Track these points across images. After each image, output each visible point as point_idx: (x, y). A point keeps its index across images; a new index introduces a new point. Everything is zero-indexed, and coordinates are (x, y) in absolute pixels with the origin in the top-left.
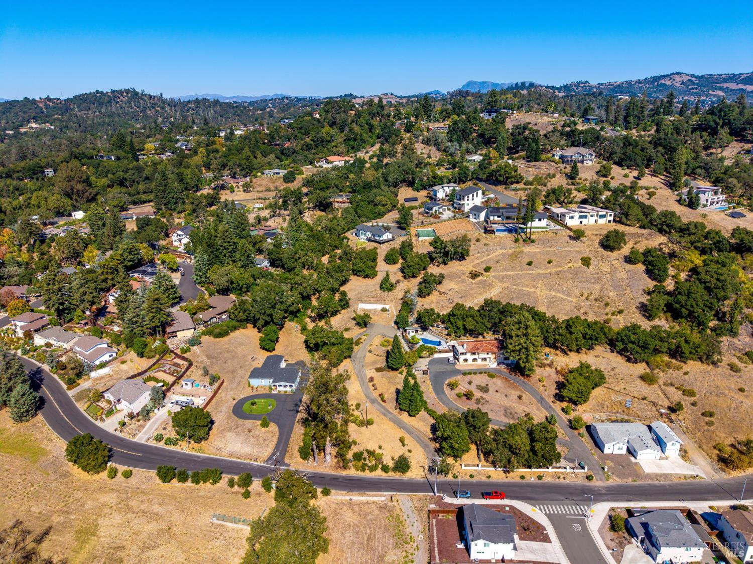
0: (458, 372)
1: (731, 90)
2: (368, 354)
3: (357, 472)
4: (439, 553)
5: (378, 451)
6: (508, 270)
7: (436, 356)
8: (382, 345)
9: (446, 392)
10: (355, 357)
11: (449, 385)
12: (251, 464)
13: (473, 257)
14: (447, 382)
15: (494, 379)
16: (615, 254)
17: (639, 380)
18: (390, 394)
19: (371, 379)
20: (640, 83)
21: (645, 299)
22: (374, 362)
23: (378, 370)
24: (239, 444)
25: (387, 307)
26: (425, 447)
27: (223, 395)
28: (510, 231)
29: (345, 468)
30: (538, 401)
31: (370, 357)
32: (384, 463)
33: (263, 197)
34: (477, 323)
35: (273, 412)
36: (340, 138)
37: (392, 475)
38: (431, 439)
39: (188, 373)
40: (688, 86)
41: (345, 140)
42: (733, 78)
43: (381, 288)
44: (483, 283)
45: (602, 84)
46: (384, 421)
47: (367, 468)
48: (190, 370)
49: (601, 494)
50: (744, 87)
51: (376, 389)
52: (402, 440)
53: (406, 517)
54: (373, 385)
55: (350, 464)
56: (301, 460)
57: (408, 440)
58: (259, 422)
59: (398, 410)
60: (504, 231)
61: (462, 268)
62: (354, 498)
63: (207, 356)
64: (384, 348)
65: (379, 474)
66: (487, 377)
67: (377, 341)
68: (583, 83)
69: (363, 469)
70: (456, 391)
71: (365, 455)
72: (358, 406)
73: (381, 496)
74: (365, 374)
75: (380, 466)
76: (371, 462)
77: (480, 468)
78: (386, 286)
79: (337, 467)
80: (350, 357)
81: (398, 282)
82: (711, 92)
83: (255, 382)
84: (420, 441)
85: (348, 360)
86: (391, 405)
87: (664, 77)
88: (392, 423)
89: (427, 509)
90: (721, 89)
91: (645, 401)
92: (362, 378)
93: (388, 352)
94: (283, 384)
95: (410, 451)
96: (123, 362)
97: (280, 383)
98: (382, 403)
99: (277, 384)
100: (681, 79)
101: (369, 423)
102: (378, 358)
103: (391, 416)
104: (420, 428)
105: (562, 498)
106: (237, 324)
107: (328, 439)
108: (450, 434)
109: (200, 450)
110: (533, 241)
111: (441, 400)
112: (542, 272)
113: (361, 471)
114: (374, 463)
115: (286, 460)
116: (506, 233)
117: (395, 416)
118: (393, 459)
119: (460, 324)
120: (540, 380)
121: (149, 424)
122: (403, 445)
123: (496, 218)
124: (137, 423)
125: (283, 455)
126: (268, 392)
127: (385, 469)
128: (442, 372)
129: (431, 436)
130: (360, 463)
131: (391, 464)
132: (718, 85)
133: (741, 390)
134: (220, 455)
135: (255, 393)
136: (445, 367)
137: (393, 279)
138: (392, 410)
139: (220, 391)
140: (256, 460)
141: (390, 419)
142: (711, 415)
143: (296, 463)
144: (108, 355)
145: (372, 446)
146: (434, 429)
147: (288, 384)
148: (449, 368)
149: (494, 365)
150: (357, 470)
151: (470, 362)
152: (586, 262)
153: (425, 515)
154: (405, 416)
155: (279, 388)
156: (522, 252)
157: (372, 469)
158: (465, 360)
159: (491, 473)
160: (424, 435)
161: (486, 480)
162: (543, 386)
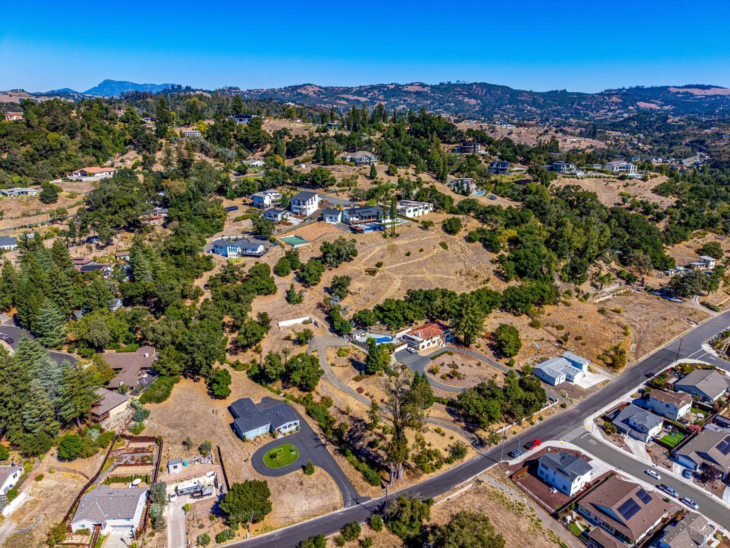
0: (426, 359)
1: (351, 100)
2: (333, 368)
3: (430, 474)
4: (548, 504)
6: (395, 263)
7: (397, 350)
8: (341, 355)
11: (429, 372)
12: (334, 515)
14: (425, 369)
16: (456, 237)
17: (531, 329)
19: (360, 390)
20: (282, 91)
21: (494, 267)
22: (347, 374)
23: (357, 379)
24: (305, 502)
25: (307, 319)
26: (456, 430)
27: (229, 460)
28: (374, 229)
29: (418, 476)
30: (490, 363)
31: (338, 371)
32: (443, 456)
33: (27, 224)
35: (302, 456)
36: (73, 146)
37: (457, 464)
38: (454, 421)
39: (163, 454)
40: (319, 96)
41: (80, 148)
42: (348, 90)
44: (382, 277)
45: (251, 91)
47: (434, 467)
48: (164, 448)
49: (579, 414)
50: (359, 98)
51: (371, 397)
52: (438, 431)
53: (500, 491)
54: (367, 395)
55: (419, 471)
57: (442, 429)
58: (300, 471)
60: (370, 229)
61: (355, 268)
62: (450, 497)
63: (169, 426)
64: (345, 358)
65: (446, 468)
66: (448, 356)
67: (331, 353)
68: (234, 89)
69: (433, 470)
70: (439, 375)
73: (467, 484)
74: (349, 387)
75: (442, 460)
76: (433, 461)
77: (504, 429)
79: (411, 478)
81: (301, 292)
82: (338, 101)
85: (320, 380)
87: (300, 87)
89: (507, 477)
90: (343, 99)
91: (544, 341)
93: (350, 360)
94: (287, 424)
95: (452, 438)
96: (39, 478)
97: (283, 426)
99: (281, 427)
100: (313, 89)
102: (347, 369)
104: (439, 416)
105: (565, 427)
109: (266, 529)
110: (398, 235)
112: (421, 259)
113: (433, 472)
115: (362, 495)
116: (372, 231)
118: (446, 450)
120: (477, 347)
121: (169, 531)
122: (443, 435)
123: (355, 219)
124: (153, 538)
125: (354, 491)
126: (274, 439)
127: (448, 461)
128: (415, 363)
129: (453, 418)
130: (427, 465)
131: (446, 455)
132: (341, 96)
133: (580, 317)
134: (293, 523)
135: (259, 445)
137: (296, 290)
139: (223, 458)
140: (335, 509)
142: (581, 338)
143: (373, 493)
144: (11, 476)
146: (450, 412)
147: (292, 423)
148: (416, 357)
149: (444, 344)
150: (428, 473)
151: (426, 347)
152: (444, 245)
153: (509, 482)
155: (283, 431)
156: (395, 246)
157: (438, 466)
158: (423, 347)
159: (513, 430)
160: (447, 420)
161: (515, 436)
162: (482, 350)
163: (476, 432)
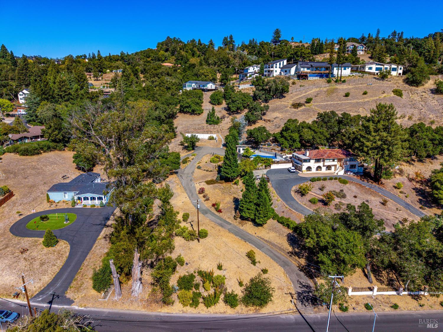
0: (304, 179)
2: (196, 170)
3: (185, 309)
5: (217, 273)
6: (327, 101)
7: (274, 167)
8: (212, 161)
9: (296, 198)
10: (183, 173)
11: (297, 192)
13: (292, 95)
14: (294, 188)
15: (348, 185)
16: (420, 89)
18: (226, 203)
19: (202, 191)
22: (203, 177)
23: (208, 183)
25: (215, 136)
26: (284, 264)
28: (321, 76)
29: (166, 302)
30: (405, 207)
31: (198, 173)
32: (229, 291)
34: (316, 133)
35: (68, 228)
38: (291, 253)
43: (207, 121)
46: (222, 233)
47: (201, 300)
51: (208, 199)
52: (250, 256)
54: (204, 197)
55: (174, 297)
56: (94, 292)
57: (259, 255)
58: (42, 240)
59: (239, 220)
60: (316, 76)
61: (283, 103)
64: (215, 164)
66: (339, 183)
67: (206, 159)
69: (195, 303)
70: (308, 197)
71: (198, 279)
72: (186, 217)
74: (194, 187)
75: (222, 296)
76: (208, 291)
77: (376, 293)
78: (212, 120)
79: (152, 300)
80: (176, 173)
81: (223, 117)
83: (56, 196)
84: (276, 258)
85: (175, 176)
86: (229, 215)
88: (232, 235)
92: (190, 191)
93: (220, 167)
94: (89, 195)
95: (265, 271)
97: (85, 195)
98: (217, 213)
99: (82, 196)
101: (202, 235)
102: (209, 173)
103: (230, 227)
104: (272, 240)
106: (52, 144)
107: (137, 255)
108: (331, 240)
110: (344, 82)
111: (292, 206)
112: (360, 101)
113: (191, 305)
114: (212, 291)
115: (70, 294)
116: (317, 78)
117: (235, 227)
118: (241, 284)
119: (296, 136)
120: (395, 187)
122: (254, 263)
125: (67, 286)
126: (71, 207)
127: (231, 301)
128: (285, 180)
129: (290, 249)
130: (190, 294)
131: (239, 292)
135: (53, 207)
136: (287, 175)
137: (218, 114)
138: (231, 220)
141: (230, 231)
143: (85, 298)
145: (208, 266)
146: (292, 240)
147: (96, 196)
148: (291, 176)
149: (341, 173)
150: (185, 305)
151: (314, 170)
152: (398, 93)
154: (248, 227)
155: (84, 202)
156: (336, 89)
157: (210, 302)
158: (309, 168)
159: (395, 301)
160: (280, 249)
161: (392, 312)
162: (401, 192)
163: (316, 280)
